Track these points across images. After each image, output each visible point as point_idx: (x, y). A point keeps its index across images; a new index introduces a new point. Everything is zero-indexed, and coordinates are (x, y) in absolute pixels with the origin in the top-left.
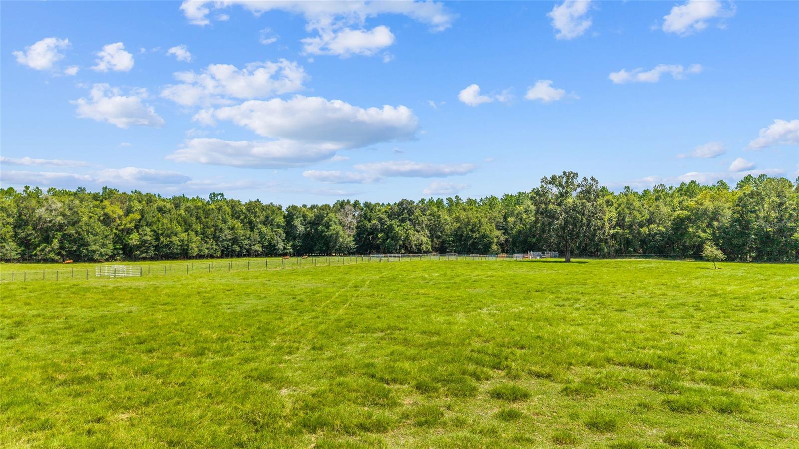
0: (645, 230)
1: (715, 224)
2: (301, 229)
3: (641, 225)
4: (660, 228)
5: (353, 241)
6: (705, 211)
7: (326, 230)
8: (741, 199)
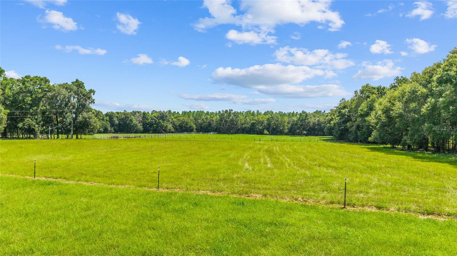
0: (244, 126)
1: (263, 125)
2: (117, 122)
3: (242, 125)
4: (248, 125)
5: (142, 128)
6: (260, 121)
7: (131, 123)
8: (268, 118)
